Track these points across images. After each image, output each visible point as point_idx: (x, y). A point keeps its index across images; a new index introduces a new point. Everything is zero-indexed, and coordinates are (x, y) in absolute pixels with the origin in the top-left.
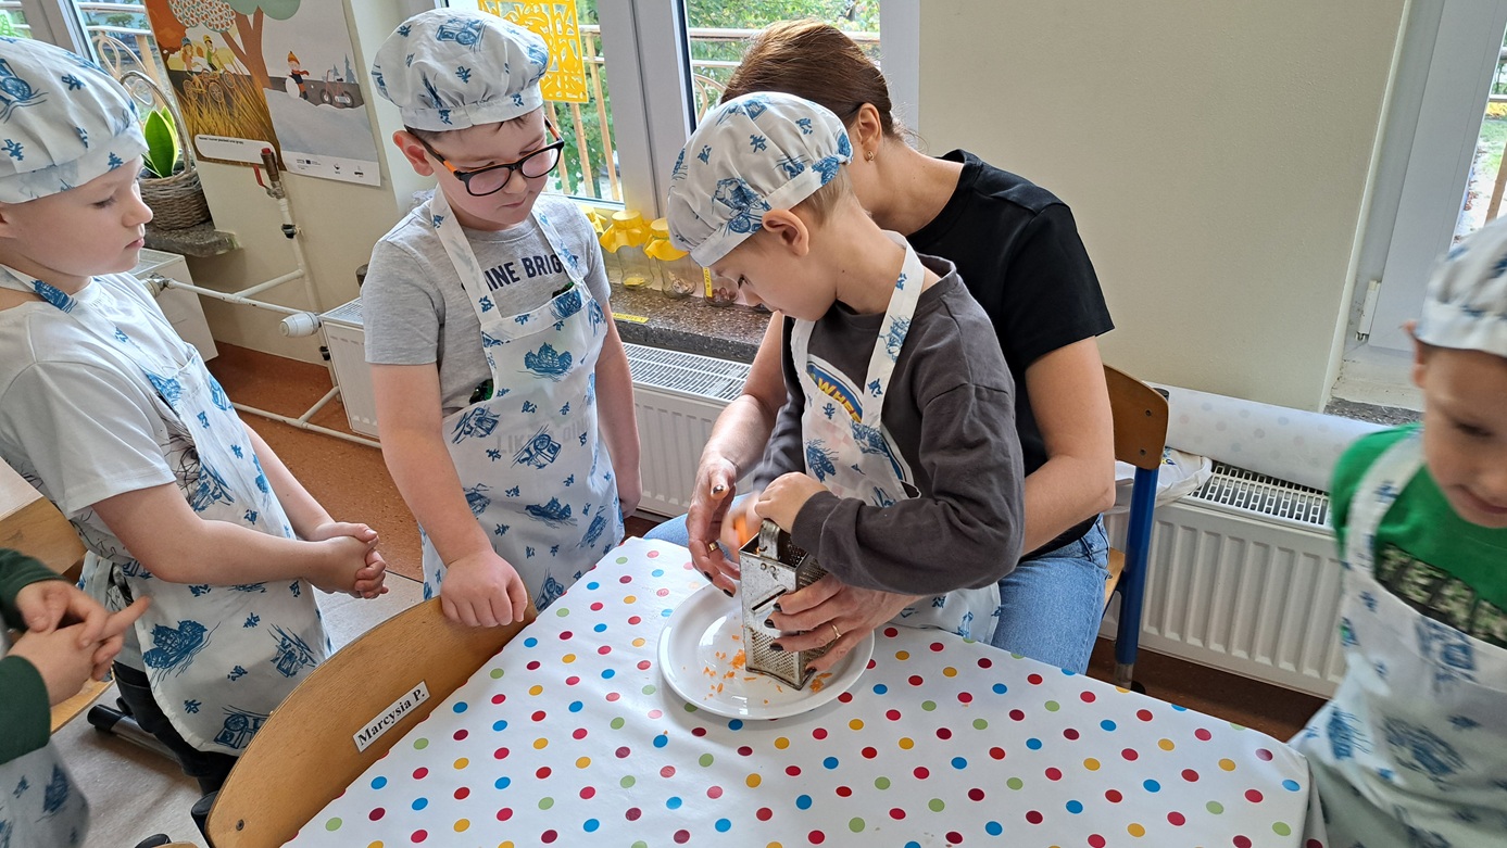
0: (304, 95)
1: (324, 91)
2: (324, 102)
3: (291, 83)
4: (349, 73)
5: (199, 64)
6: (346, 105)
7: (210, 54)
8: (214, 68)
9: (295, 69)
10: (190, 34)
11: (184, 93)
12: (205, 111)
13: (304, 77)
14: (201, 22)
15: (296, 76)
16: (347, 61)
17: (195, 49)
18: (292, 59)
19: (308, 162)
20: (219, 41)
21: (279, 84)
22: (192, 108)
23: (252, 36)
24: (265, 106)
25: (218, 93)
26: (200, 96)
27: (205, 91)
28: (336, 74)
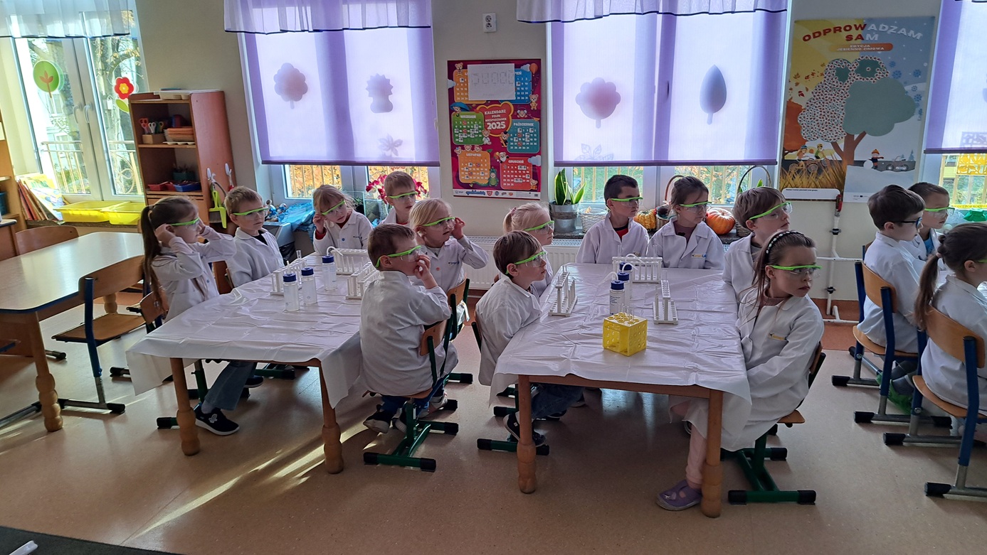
0: (875, 167)
1: (890, 165)
2: (887, 169)
3: (869, 164)
4: (912, 157)
5: (809, 156)
6: (902, 171)
7: (818, 152)
8: (817, 157)
9: (875, 156)
10: (807, 144)
11: (787, 170)
12: (797, 177)
13: (878, 160)
14: (819, 139)
15: (874, 160)
16: (912, 152)
17: (808, 150)
18: (876, 152)
19: (861, 196)
20: (828, 147)
21: (861, 163)
22: (789, 177)
23: (852, 143)
24: (844, 174)
25: (813, 168)
26: (799, 171)
27: (804, 167)
28: (903, 157)
